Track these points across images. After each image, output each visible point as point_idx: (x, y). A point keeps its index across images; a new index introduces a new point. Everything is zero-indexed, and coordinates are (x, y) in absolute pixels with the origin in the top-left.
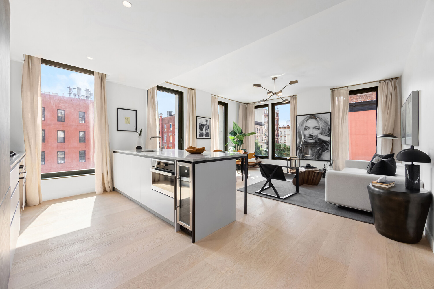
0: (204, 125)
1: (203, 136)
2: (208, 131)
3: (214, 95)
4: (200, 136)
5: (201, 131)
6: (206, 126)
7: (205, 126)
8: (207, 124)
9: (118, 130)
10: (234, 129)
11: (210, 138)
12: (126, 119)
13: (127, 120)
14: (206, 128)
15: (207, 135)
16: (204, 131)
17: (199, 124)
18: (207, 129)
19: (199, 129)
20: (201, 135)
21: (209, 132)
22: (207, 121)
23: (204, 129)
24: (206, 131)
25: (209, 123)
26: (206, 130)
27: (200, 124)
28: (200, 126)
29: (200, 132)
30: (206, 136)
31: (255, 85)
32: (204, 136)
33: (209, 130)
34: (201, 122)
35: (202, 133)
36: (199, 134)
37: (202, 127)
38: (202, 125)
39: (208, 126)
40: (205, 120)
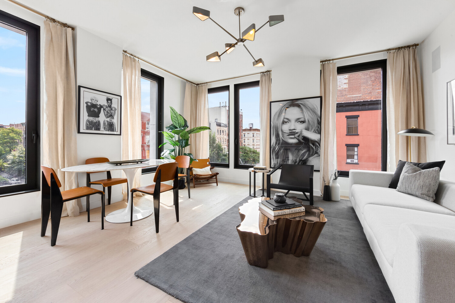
2: (113, 120)
3: (132, 55)
4: (88, 128)
5: (91, 119)
6: (109, 108)
7: (104, 110)
8: (109, 106)
10: (173, 120)
11: (119, 133)
14: (107, 112)
15: (111, 127)
16: (102, 118)
17: (87, 103)
18: (111, 115)
21: (115, 121)
23: (102, 115)
24: (108, 119)
25: (115, 105)
26: (107, 117)
27: (89, 104)
28: (88, 107)
29: (88, 121)
30: (106, 130)
31: (196, 10)
33: (115, 117)
34: (93, 100)
35: (97, 122)
36: (87, 124)
37: (96, 110)
38: (94, 106)
39: (113, 109)
40: (105, 98)
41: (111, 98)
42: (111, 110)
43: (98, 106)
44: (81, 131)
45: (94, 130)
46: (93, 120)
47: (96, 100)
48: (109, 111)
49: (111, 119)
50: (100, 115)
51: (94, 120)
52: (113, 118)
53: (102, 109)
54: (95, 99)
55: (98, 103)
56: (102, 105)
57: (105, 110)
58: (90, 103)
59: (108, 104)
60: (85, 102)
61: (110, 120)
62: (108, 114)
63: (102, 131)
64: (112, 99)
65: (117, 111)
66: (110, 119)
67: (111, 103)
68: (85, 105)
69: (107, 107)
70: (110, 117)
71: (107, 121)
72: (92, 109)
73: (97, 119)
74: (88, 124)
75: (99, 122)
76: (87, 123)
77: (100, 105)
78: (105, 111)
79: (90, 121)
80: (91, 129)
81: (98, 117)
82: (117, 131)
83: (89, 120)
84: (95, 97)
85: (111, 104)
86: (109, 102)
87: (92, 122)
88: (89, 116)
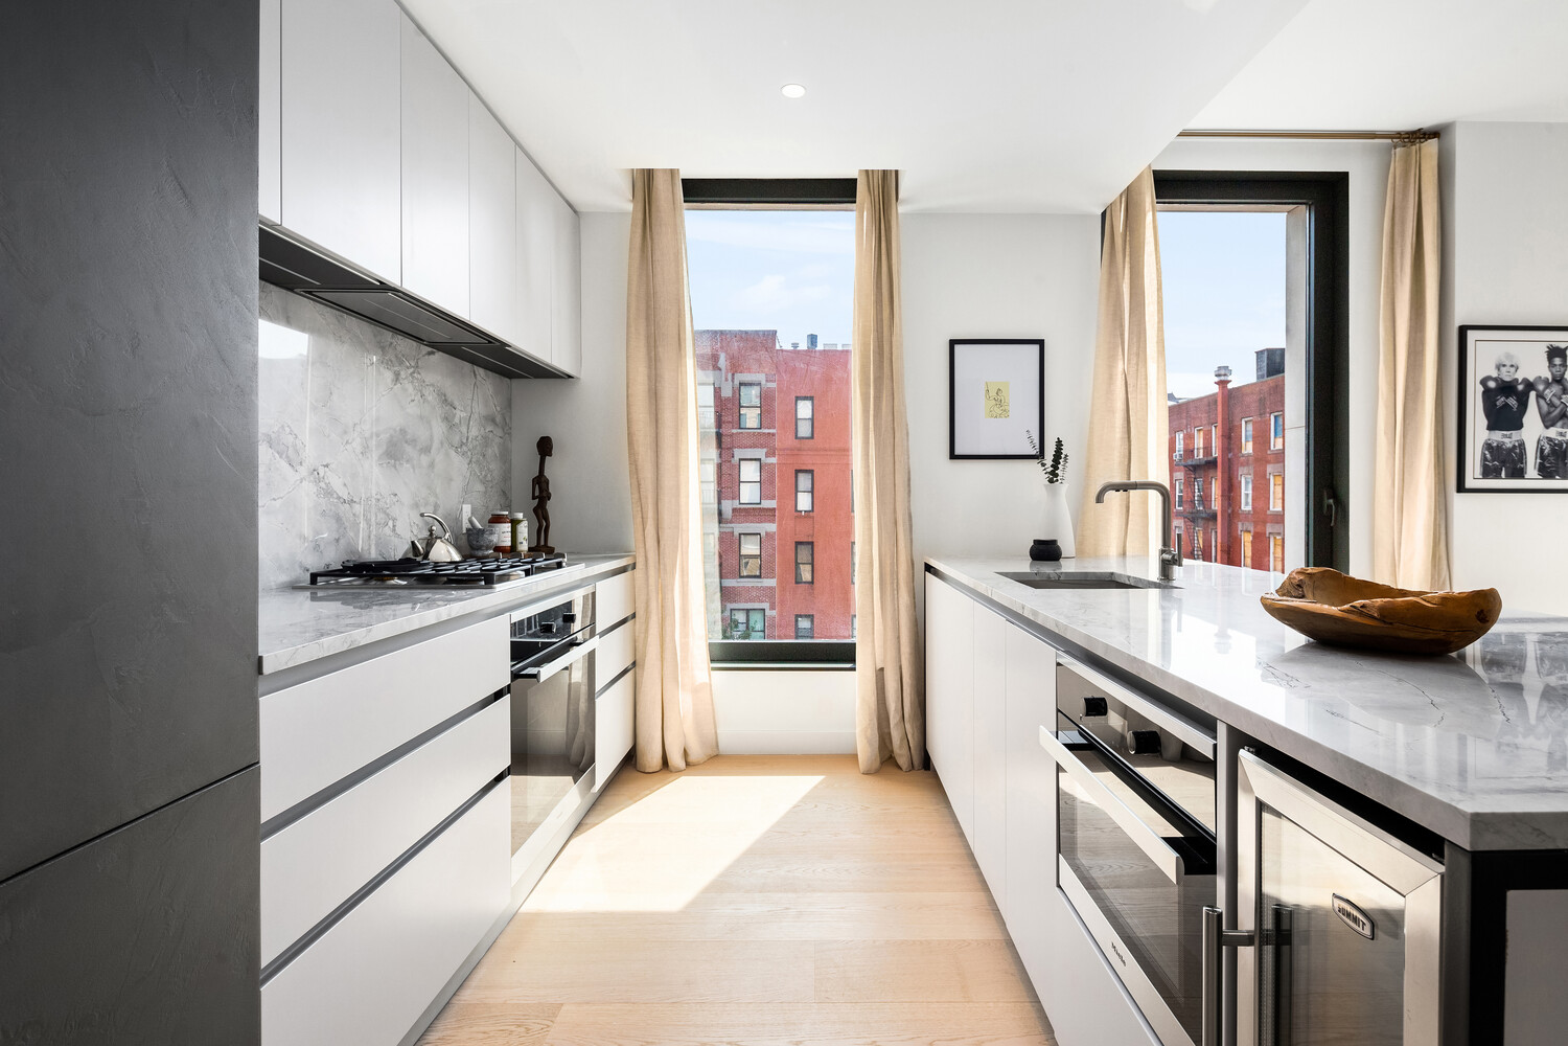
0: (1530, 386)
1: (1518, 473)
4: (1488, 472)
5: (1497, 436)
6: (1556, 389)
7: (1540, 396)
8: (1559, 380)
9: (953, 456)
12: (993, 393)
13: (998, 402)
14: (1551, 405)
15: (1558, 461)
17: (1484, 382)
18: (1562, 417)
19: (1482, 421)
20: (1504, 462)
22: (1557, 354)
23: (1532, 418)
24: (1553, 433)
26: (1548, 422)
27: (1492, 384)
29: (1488, 446)
30: (1545, 472)
32: (1531, 468)
34: (1504, 366)
35: (1514, 445)
36: (1484, 455)
37: (1512, 402)
38: (1507, 388)
40: (1543, 349)
41: (1563, 346)
42: (1564, 394)
43: (1520, 387)
44: (1469, 483)
45: (1509, 476)
46: (1504, 440)
47: (1512, 366)
48: (1556, 401)
49: (1563, 430)
50: (1525, 420)
51: (1506, 440)
53: (1533, 394)
54: (1508, 363)
55: (1520, 376)
56: (1531, 380)
57: (1545, 399)
58: (1495, 379)
59: (1554, 370)
60: (1480, 377)
61: (1561, 434)
62: (1552, 409)
64: (1566, 349)
66: (1560, 430)
67: (1564, 365)
68: (1480, 389)
69: (1548, 384)
70: (1560, 423)
71: (1550, 440)
72: (1501, 401)
73: (1515, 435)
74: (1488, 456)
75: (1522, 445)
76: (1485, 454)
77: (1526, 381)
78: (1542, 402)
79: (1495, 444)
80: (1498, 476)
81: (1519, 426)
83: (1490, 444)
84: (1508, 356)
85: (1562, 369)
86: (1557, 361)
87: (1499, 447)
88: (1490, 428)
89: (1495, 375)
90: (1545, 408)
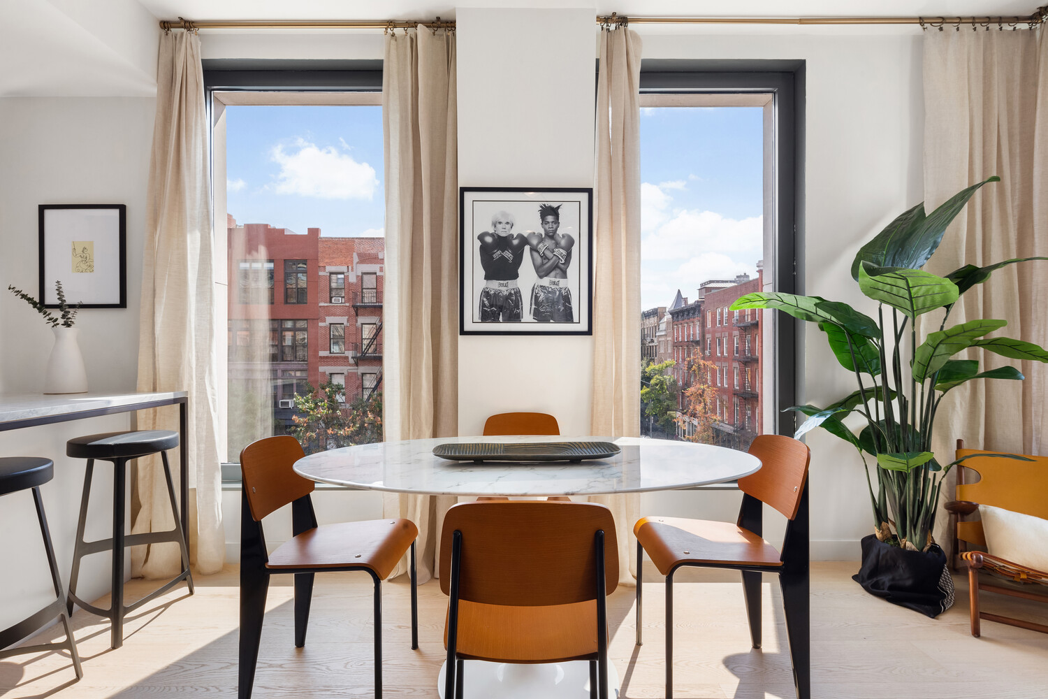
0: (524, 241)
1: (516, 318)
2: (563, 283)
4: (486, 317)
5: (495, 285)
6: (549, 243)
7: (533, 249)
8: (551, 235)
11: (585, 327)
12: (79, 251)
13: (84, 259)
14: (544, 257)
15: (555, 306)
16: (527, 280)
17: (481, 237)
18: (556, 267)
19: (480, 272)
20: (502, 308)
22: (550, 213)
23: (527, 269)
24: (546, 281)
26: (542, 272)
27: (489, 239)
28: (486, 250)
29: (486, 293)
32: (527, 314)
33: (572, 270)
34: (500, 223)
35: (510, 293)
36: (483, 305)
37: (508, 255)
38: (502, 242)
39: (563, 242)
40: (536, 208)
41: (555, 205)
42: (556, 247)
43: (515, 242)
44: (468, 326)
45: (505, 321)
46: (500, 288)
47: (508, 223)
48: (549, 254)
49: (557, 280)
50: (520, 271)
51: (503, 289)
52: (564, 275)
53: (527, 248)
54: (504, 221)
55: (515, 232)
56: (526, 236)
57: (539, 253)
58: (492, 235)
59: (547, 227)
60: (477, 234)
61: (554, 283)
62: (545, 261)
63: (528, 321)
64: (558, 207)
65: (575, 249)
66: (553, 279)
67: (557, 221)
68: (478, 244)
69: (541, 240)
70: (553, 274)
71: (544, 288)
72: (497, 254)
73: (512, 284)
74: (486, 302)
75: (518, 293)
76: (483, 301)
77: (520, 237)
78: (535, 254)
79: (492, 292)
80: (496, 320)
81: (515, 276)
82: (576, 319)
83: (488, 292)
84: (504, 214)
85: (555, 226)
86: (550, 218)
87: (496, 295)
88: (487, 278)
89: (491, 231)
90: (539, 260)
